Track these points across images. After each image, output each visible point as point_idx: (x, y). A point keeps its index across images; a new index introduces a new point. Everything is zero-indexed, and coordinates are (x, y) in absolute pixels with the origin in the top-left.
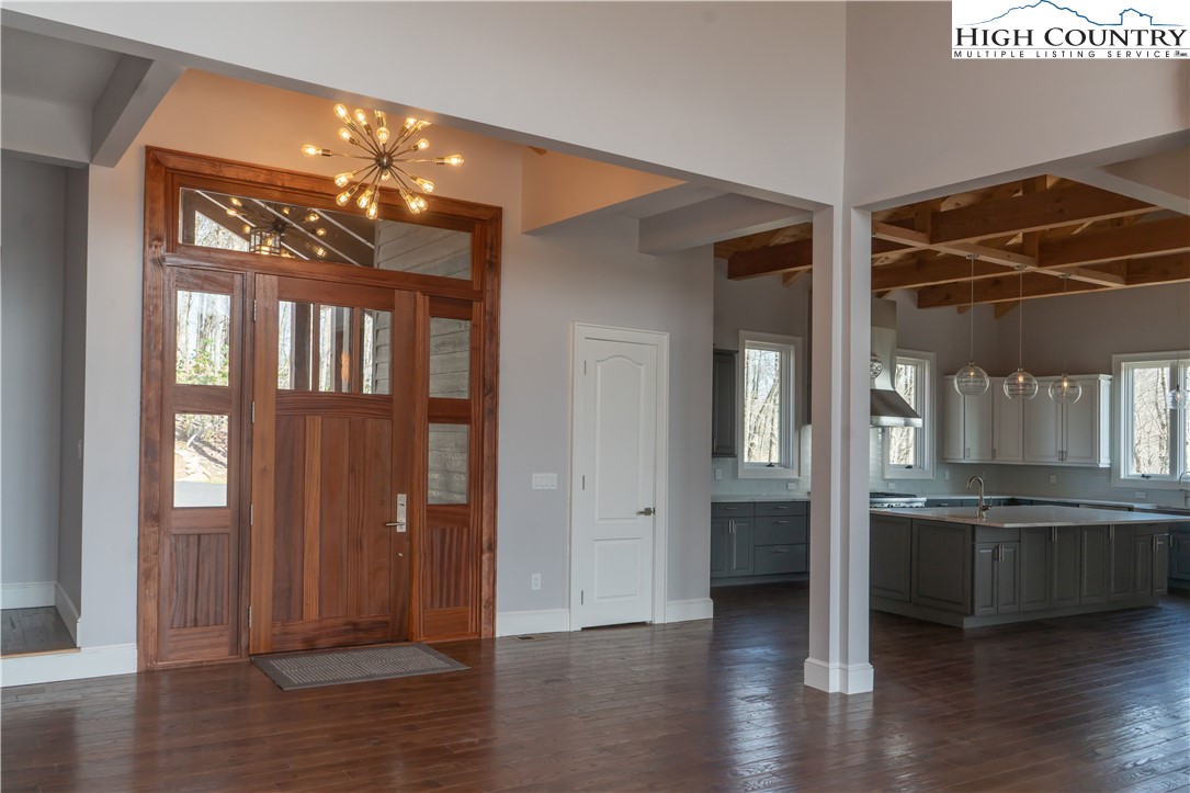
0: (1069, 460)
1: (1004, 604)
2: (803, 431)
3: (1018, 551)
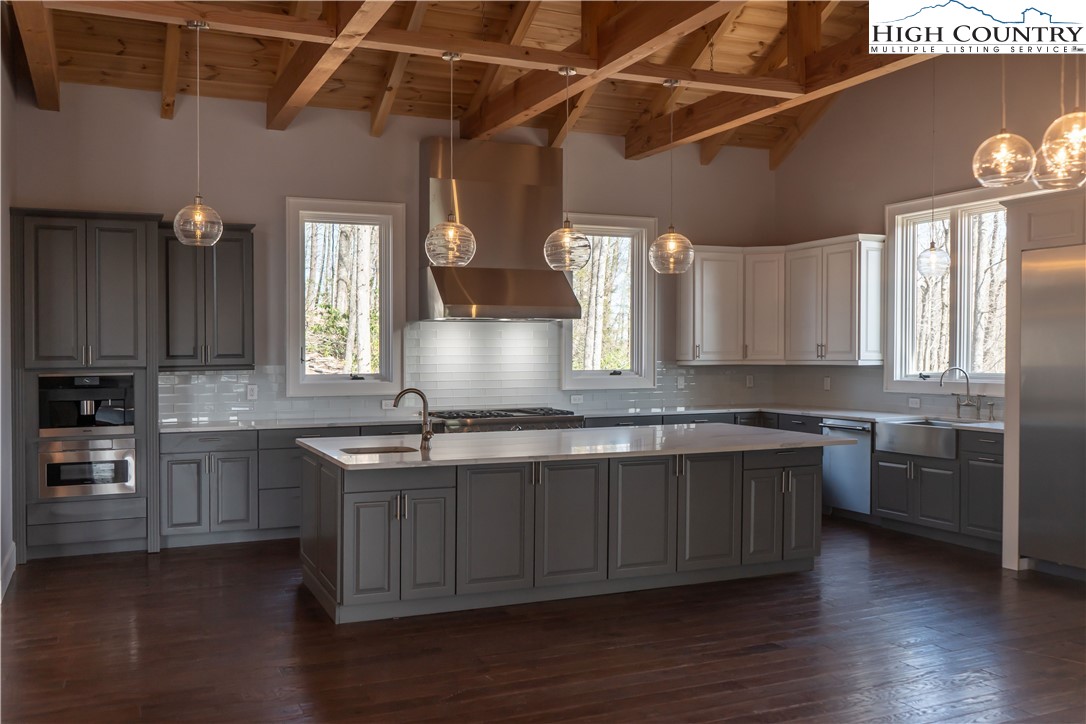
0: (828, 357)
1: (417, 586)
2: (407, 331)
3: (451, 502)
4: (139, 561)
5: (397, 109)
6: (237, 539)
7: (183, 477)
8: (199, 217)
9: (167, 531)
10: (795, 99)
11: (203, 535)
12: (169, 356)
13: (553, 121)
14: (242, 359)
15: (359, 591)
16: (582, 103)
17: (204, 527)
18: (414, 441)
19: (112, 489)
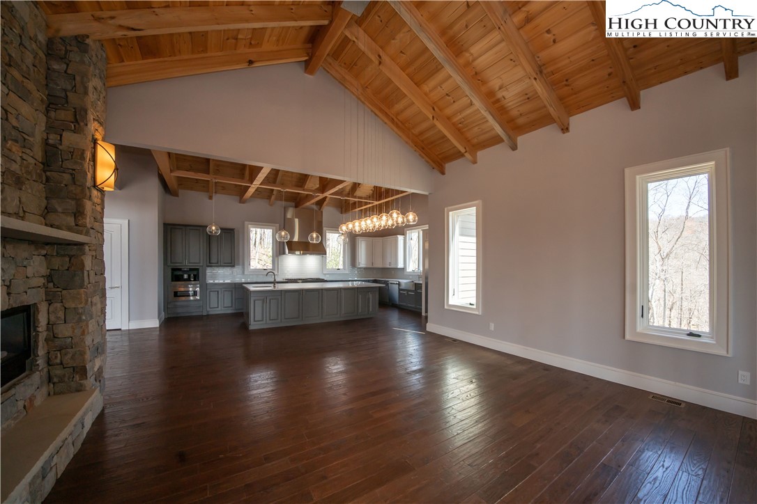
0: (391, 266)
1: (270, 320)
2: (279, 257)
3: (280, 299)
4: (200, 318)
5: (276, 199)
6: (229, 311)
7: (213, 296)
8: (214, 228)
9: (208, 309)
10: (376, 203)
11: (220, 311)
12: (210, 263)
13: (320, 203)
14: (231, 264)
15: (255, 321)
16: (327, 199)
17: (219, 309)
18: (272, 285)
19: (192, 298)
